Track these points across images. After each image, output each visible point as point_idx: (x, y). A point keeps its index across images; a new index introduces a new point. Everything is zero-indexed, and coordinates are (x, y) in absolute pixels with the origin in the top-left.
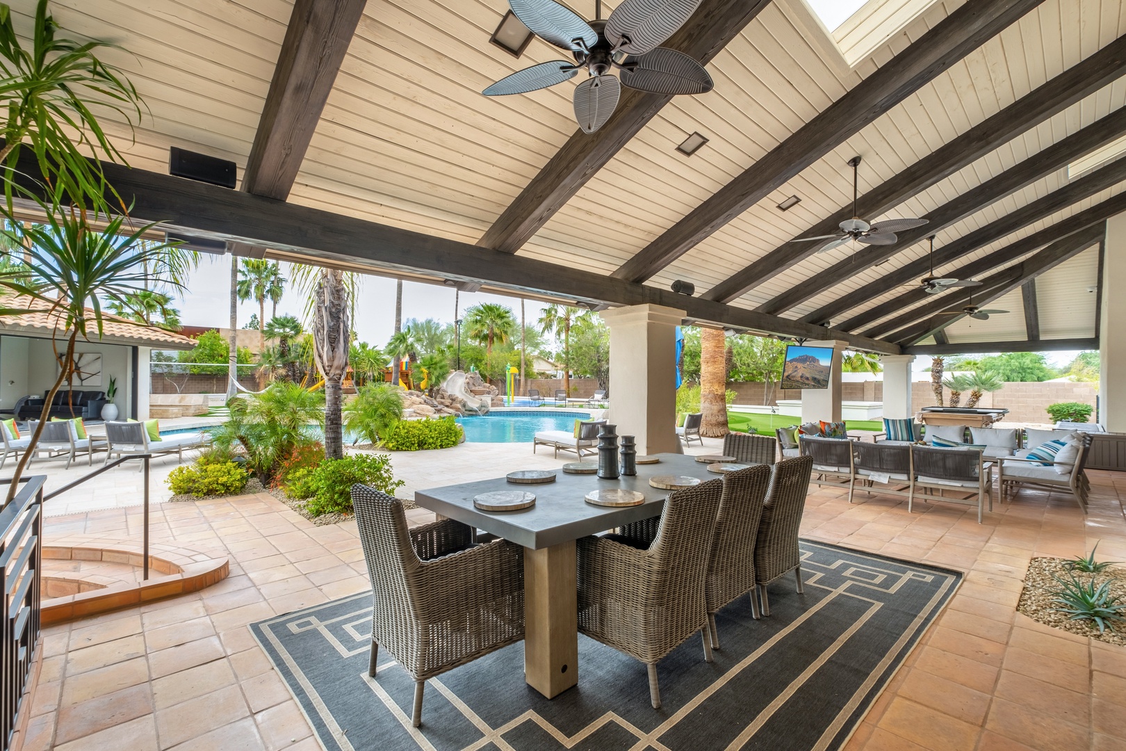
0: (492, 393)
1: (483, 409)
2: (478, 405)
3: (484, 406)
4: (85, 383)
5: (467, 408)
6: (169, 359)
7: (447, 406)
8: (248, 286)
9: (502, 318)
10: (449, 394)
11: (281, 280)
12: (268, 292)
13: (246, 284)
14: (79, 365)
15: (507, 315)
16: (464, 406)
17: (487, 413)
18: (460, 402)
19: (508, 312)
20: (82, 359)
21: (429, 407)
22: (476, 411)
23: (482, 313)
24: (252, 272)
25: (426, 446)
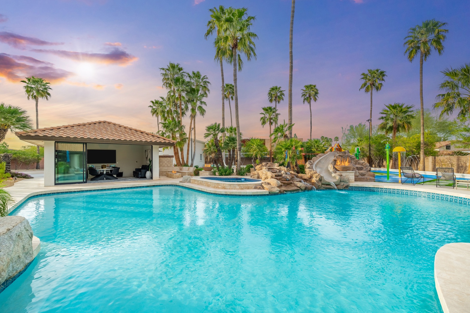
0: (364, 169)
1: (342, 183)
2: (335, 181)
3: (343, 181)
5: (323, 183)
9: (405, 112)
14: (148, 155)
15: (410, 110)
16: (320, 180)
17: (347, 188)
19: (410, 108)
20: (148, 152)
23: (388, 111)
24: (266, 113)
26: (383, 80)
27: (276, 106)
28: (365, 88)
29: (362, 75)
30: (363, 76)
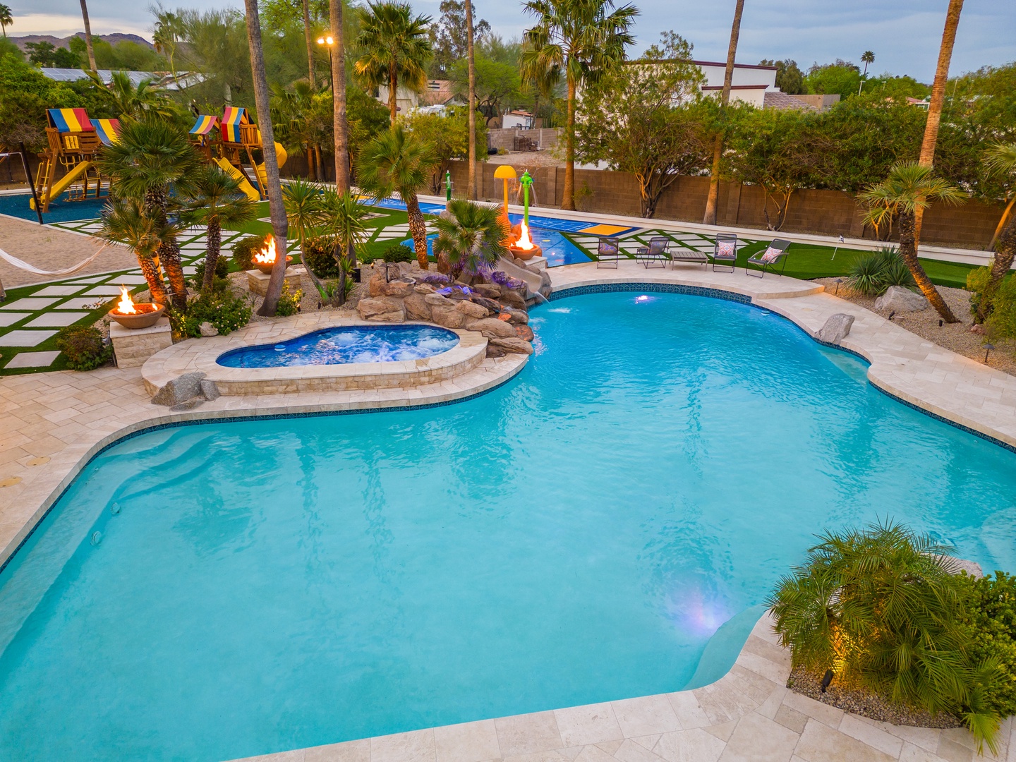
10: (491, 270)
18: (519, 289)
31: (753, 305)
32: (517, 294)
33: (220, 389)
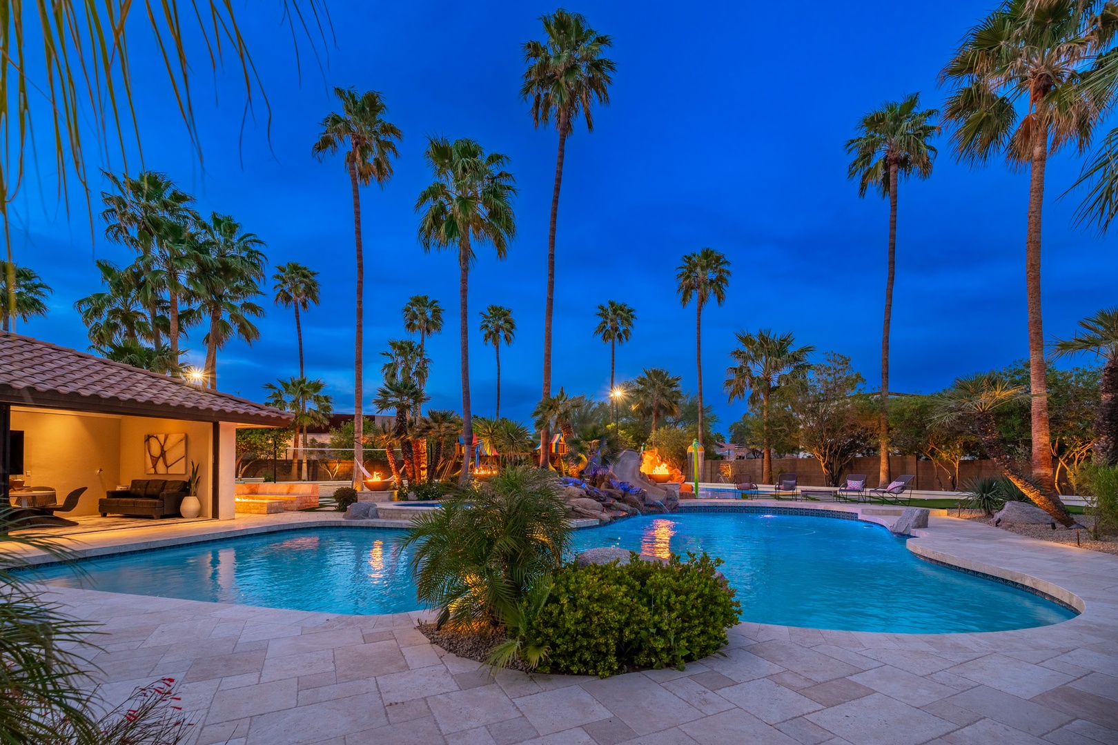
1: (670, 503)
2: (662, 498)
3: (670, 499)
4: (171, 471)
5: (647, 502)
6: (323, 445)
7: (618, 499)
8: (394, 369)
9: (671, 386)
10: (619, 481)
11: (425, 361)
12: (414, 374)
13: (392, 367)
14: (165, 449)
16: (643, 499)
18: (637, 494)
19: (676, 380)
20: (167, 441)
21: (594, 502)
22: (660, 506)
23: (647, 381)
24: (399, 355)
25: (642, 659)
26: (630, 324)
27: (423, 341)
28: (602, 334)
29: (599, 308)
30: (600, 311)
31: (861, 520)
32: (635, 497)
33: (379, 514)
